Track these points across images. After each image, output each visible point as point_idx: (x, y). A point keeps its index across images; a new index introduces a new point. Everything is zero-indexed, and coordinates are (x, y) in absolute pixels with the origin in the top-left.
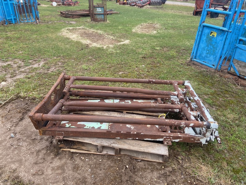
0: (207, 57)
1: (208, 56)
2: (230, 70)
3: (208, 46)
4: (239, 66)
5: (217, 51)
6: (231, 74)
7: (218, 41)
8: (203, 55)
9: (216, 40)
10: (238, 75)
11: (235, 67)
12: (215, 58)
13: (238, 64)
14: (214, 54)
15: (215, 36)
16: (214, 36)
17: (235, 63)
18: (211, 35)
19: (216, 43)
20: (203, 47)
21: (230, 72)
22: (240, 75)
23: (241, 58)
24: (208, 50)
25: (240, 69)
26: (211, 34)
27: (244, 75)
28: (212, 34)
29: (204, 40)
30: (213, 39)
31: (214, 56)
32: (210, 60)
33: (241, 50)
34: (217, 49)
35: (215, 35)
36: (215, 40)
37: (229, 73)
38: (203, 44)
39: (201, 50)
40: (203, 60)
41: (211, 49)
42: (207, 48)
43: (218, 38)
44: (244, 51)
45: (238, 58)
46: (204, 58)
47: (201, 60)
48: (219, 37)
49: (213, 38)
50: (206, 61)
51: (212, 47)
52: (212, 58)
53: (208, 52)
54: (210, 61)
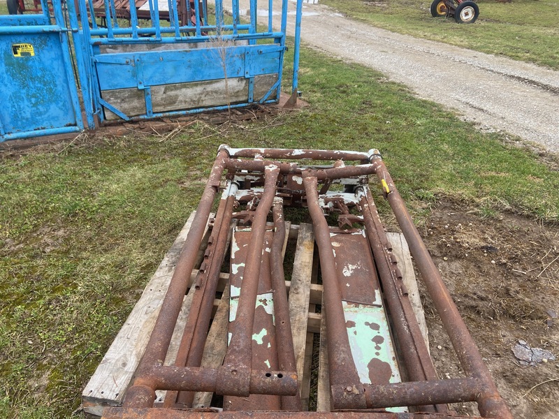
0: (40, 114)
1: (41, 109)
2: (105, 118)
3: (24, 85)
4: (119, 101)
5: (59, 88)
6: (110, 125)
7: (48, 63)
8: (23, 115)
9: (40, 62)
10: (128, 119)
11: (113, 106)
12: (64, 105)
13: (116, 98)
14: (54, 98)
15: (33, 54)
16: (28, 54)
17: (109, 99)
18: (19, 55)
19: (43, 69)
20: (10, 93)
21: (107, 122)
22: (130, 117)
23: (116, 83)
24: (34, 96)
25: (126, 106)
26: (16, 53)
27: (138, 113)
28: (19, 51)
29: (5, 75)
30: (30, 63)
31: (57, 104)
32: (53, 118)
33: (109, 67)
34: (57, 83)
35: (31, 50)
36: (37, 63)
37: (106, 125)
38: (6, 85)
39: (9, 105)
40: (35, 126)
41: (39, 89)
42: (24, 91)
43: (42, 55)
44: (115, 66)
45: (110, 86)
46: (32, 121)
47: (27, 129)
48: (45, 51)
49: (27, 60)
50: (44, 125)
51: (40, 82)
52: (54, 110)
53: (33, 100)
54: (55, 118)
